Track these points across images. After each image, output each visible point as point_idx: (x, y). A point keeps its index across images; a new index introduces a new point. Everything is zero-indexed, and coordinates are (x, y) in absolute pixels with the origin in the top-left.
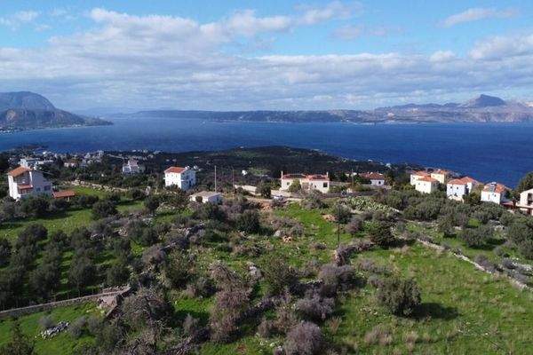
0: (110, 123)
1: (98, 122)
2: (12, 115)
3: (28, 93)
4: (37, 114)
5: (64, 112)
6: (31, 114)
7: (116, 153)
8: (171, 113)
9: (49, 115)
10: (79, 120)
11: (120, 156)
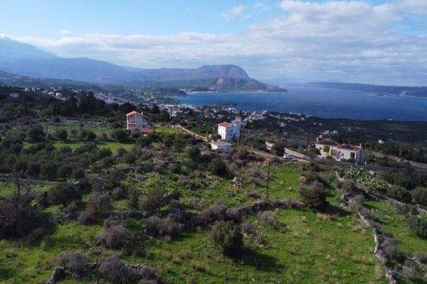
0: (285, 91)
1: (277, 89)
2: (221, 81)
3: (233, 66)
4: (236, 81)
5: (253, 80)
6: (232, 81)
7: (276, 114)
8: (338, 85)
9: (243, 82)
10: (263, 87)
11: (278, 117)
